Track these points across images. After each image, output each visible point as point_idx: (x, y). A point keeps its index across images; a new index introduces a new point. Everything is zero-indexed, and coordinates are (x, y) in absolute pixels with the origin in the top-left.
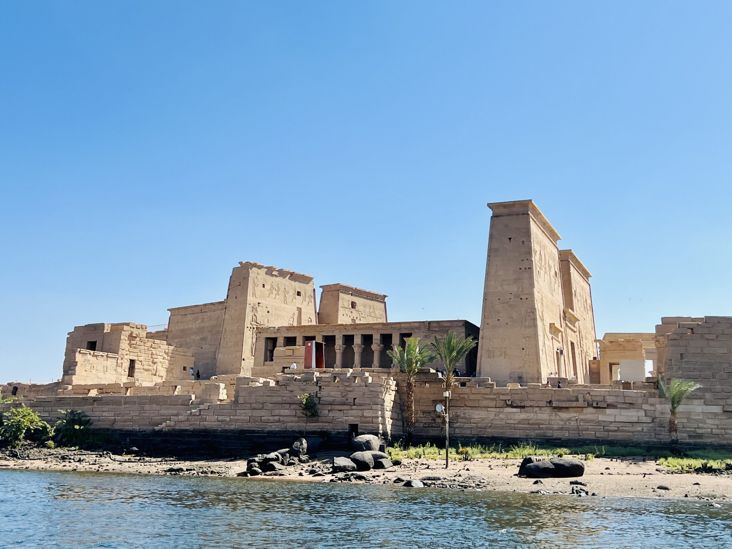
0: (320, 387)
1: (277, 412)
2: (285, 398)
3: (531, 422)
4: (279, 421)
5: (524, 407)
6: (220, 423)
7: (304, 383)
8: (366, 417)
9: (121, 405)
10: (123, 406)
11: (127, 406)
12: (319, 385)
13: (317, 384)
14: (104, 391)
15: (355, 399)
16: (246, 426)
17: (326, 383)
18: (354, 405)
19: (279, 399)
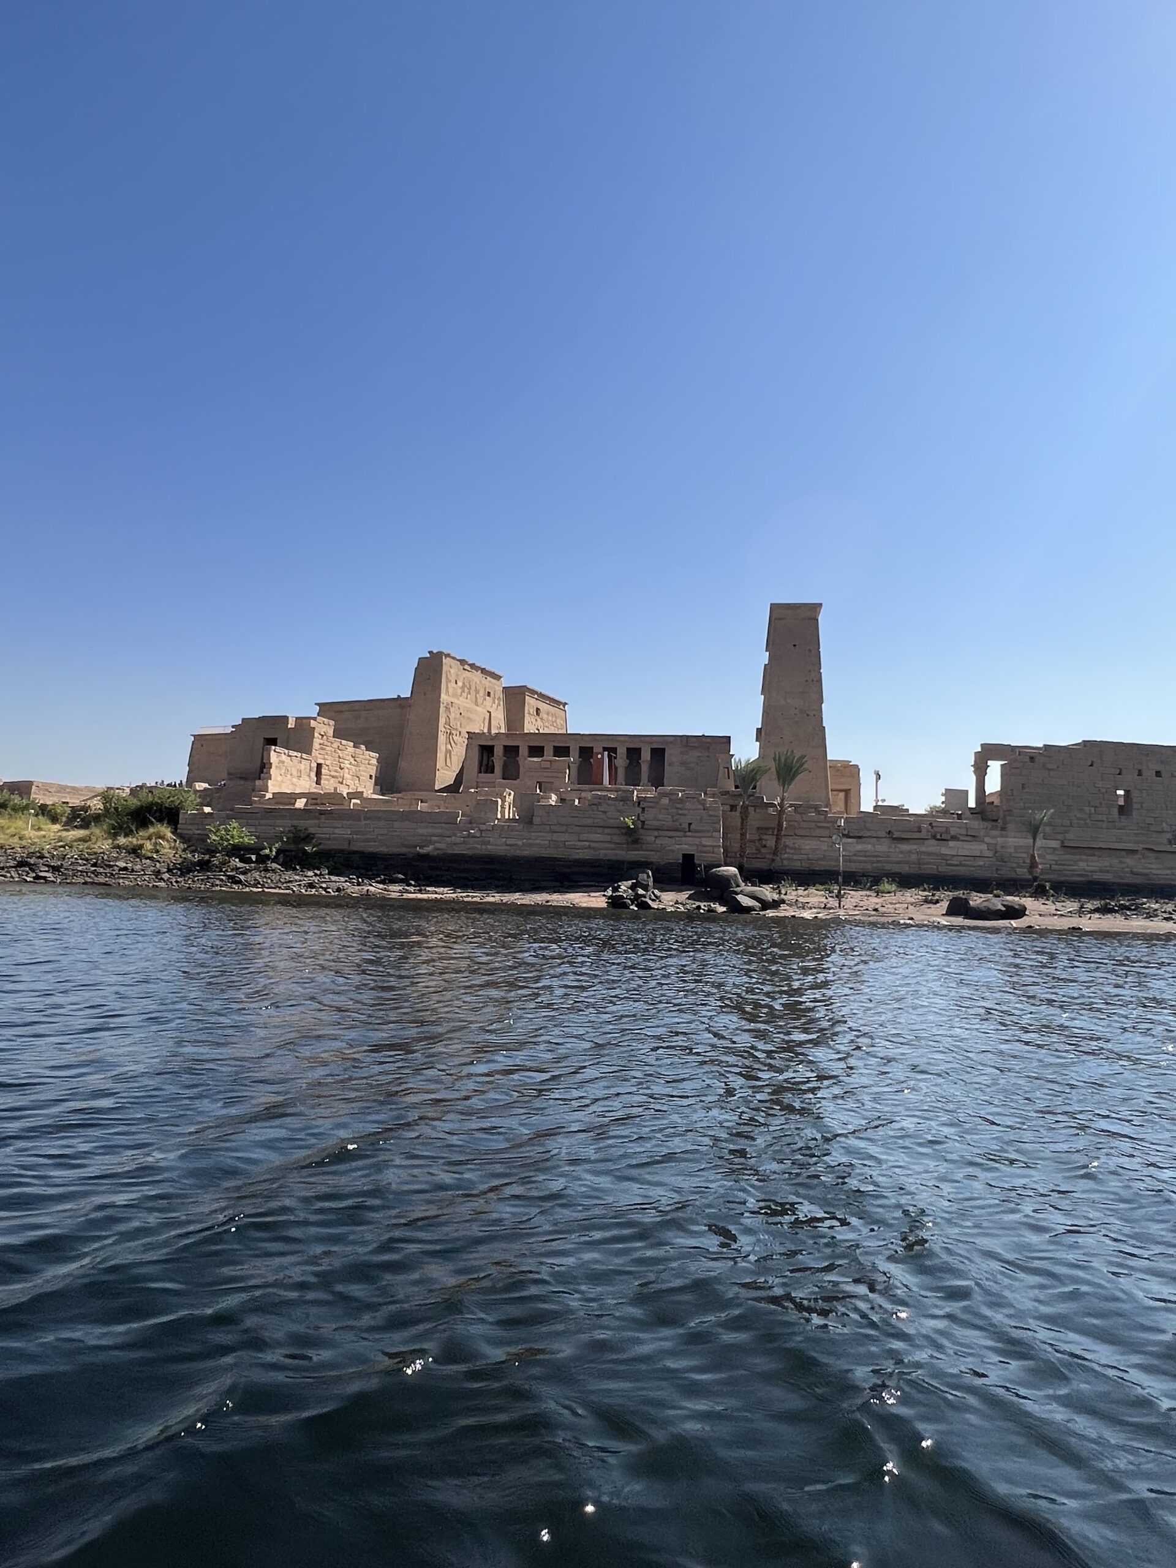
0: (643, 809)
1: (584, 836)
2: (596, 821)
3: (868, 854)
4: (589, 847)
5: (860, 837)
6: (509, 848)
7: (621, 803)
8: (705, 846)
9: (360, 821)
10: (363, 822)
11: (367, 822)
12: (641, 806)
13: (639, 804)
14: (318, 801)
15: (690, 824)
16: (544, 853)
17: (651, 804)
18: (689, 831)
19: (589, 821)
